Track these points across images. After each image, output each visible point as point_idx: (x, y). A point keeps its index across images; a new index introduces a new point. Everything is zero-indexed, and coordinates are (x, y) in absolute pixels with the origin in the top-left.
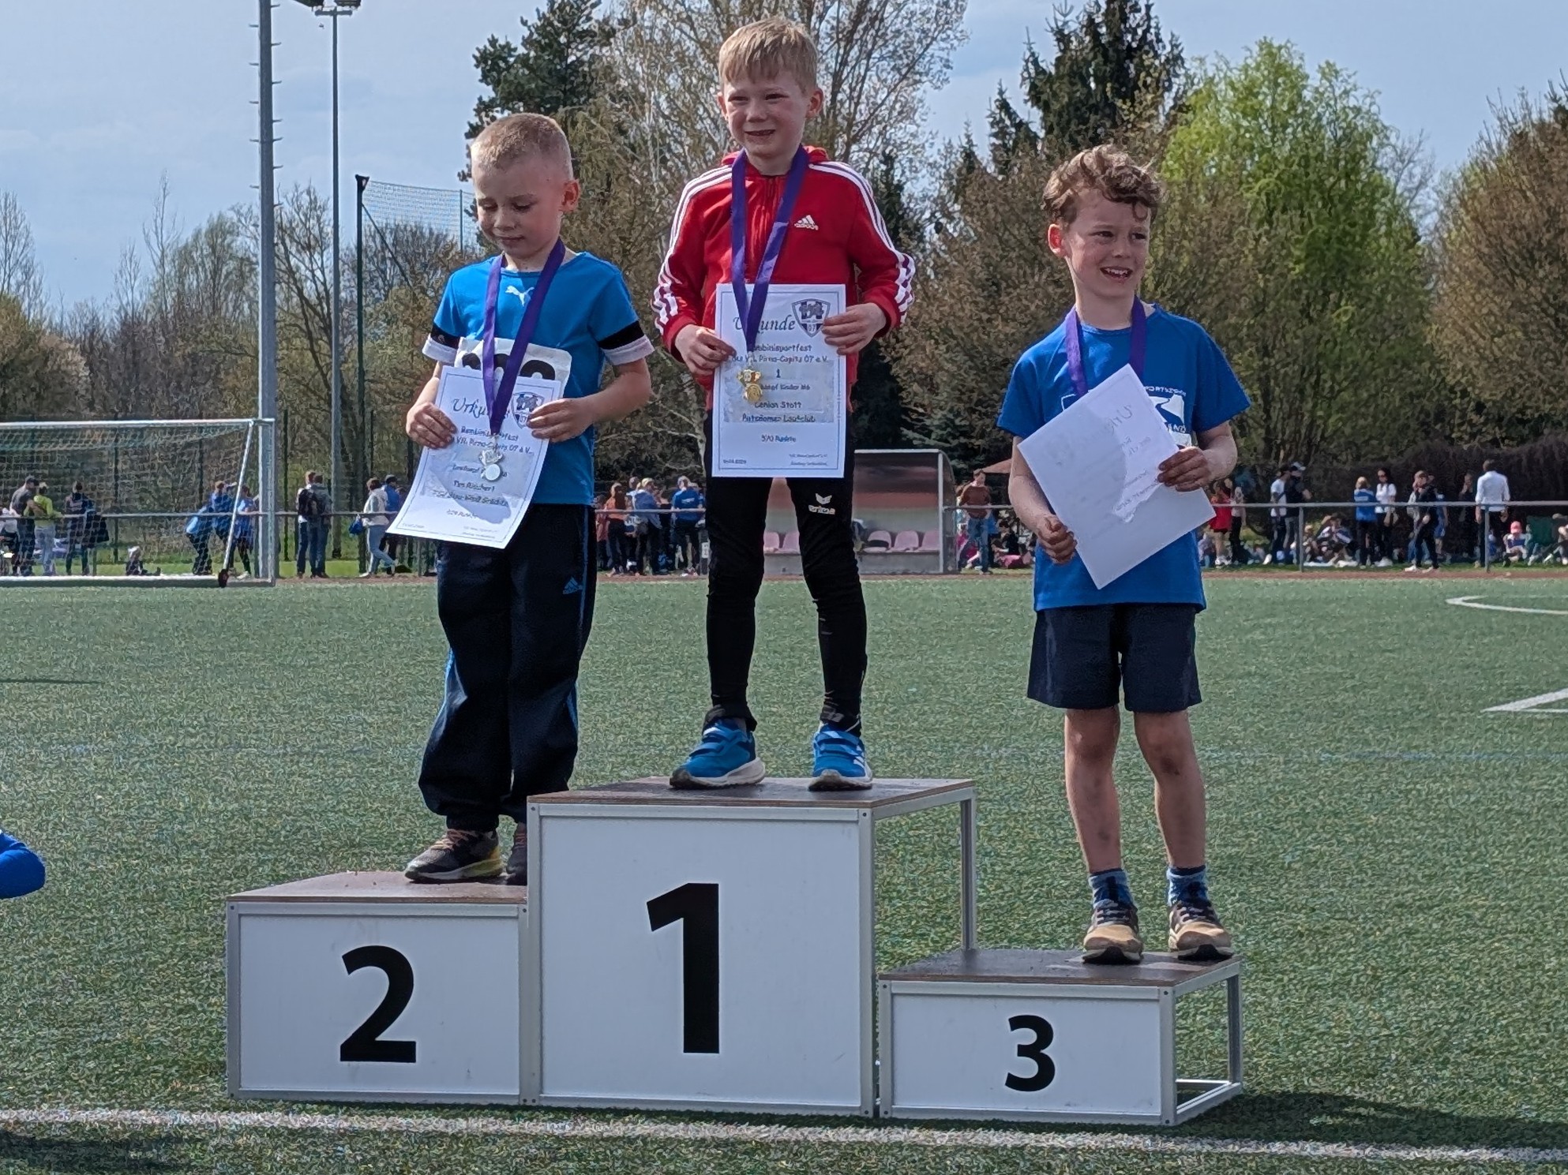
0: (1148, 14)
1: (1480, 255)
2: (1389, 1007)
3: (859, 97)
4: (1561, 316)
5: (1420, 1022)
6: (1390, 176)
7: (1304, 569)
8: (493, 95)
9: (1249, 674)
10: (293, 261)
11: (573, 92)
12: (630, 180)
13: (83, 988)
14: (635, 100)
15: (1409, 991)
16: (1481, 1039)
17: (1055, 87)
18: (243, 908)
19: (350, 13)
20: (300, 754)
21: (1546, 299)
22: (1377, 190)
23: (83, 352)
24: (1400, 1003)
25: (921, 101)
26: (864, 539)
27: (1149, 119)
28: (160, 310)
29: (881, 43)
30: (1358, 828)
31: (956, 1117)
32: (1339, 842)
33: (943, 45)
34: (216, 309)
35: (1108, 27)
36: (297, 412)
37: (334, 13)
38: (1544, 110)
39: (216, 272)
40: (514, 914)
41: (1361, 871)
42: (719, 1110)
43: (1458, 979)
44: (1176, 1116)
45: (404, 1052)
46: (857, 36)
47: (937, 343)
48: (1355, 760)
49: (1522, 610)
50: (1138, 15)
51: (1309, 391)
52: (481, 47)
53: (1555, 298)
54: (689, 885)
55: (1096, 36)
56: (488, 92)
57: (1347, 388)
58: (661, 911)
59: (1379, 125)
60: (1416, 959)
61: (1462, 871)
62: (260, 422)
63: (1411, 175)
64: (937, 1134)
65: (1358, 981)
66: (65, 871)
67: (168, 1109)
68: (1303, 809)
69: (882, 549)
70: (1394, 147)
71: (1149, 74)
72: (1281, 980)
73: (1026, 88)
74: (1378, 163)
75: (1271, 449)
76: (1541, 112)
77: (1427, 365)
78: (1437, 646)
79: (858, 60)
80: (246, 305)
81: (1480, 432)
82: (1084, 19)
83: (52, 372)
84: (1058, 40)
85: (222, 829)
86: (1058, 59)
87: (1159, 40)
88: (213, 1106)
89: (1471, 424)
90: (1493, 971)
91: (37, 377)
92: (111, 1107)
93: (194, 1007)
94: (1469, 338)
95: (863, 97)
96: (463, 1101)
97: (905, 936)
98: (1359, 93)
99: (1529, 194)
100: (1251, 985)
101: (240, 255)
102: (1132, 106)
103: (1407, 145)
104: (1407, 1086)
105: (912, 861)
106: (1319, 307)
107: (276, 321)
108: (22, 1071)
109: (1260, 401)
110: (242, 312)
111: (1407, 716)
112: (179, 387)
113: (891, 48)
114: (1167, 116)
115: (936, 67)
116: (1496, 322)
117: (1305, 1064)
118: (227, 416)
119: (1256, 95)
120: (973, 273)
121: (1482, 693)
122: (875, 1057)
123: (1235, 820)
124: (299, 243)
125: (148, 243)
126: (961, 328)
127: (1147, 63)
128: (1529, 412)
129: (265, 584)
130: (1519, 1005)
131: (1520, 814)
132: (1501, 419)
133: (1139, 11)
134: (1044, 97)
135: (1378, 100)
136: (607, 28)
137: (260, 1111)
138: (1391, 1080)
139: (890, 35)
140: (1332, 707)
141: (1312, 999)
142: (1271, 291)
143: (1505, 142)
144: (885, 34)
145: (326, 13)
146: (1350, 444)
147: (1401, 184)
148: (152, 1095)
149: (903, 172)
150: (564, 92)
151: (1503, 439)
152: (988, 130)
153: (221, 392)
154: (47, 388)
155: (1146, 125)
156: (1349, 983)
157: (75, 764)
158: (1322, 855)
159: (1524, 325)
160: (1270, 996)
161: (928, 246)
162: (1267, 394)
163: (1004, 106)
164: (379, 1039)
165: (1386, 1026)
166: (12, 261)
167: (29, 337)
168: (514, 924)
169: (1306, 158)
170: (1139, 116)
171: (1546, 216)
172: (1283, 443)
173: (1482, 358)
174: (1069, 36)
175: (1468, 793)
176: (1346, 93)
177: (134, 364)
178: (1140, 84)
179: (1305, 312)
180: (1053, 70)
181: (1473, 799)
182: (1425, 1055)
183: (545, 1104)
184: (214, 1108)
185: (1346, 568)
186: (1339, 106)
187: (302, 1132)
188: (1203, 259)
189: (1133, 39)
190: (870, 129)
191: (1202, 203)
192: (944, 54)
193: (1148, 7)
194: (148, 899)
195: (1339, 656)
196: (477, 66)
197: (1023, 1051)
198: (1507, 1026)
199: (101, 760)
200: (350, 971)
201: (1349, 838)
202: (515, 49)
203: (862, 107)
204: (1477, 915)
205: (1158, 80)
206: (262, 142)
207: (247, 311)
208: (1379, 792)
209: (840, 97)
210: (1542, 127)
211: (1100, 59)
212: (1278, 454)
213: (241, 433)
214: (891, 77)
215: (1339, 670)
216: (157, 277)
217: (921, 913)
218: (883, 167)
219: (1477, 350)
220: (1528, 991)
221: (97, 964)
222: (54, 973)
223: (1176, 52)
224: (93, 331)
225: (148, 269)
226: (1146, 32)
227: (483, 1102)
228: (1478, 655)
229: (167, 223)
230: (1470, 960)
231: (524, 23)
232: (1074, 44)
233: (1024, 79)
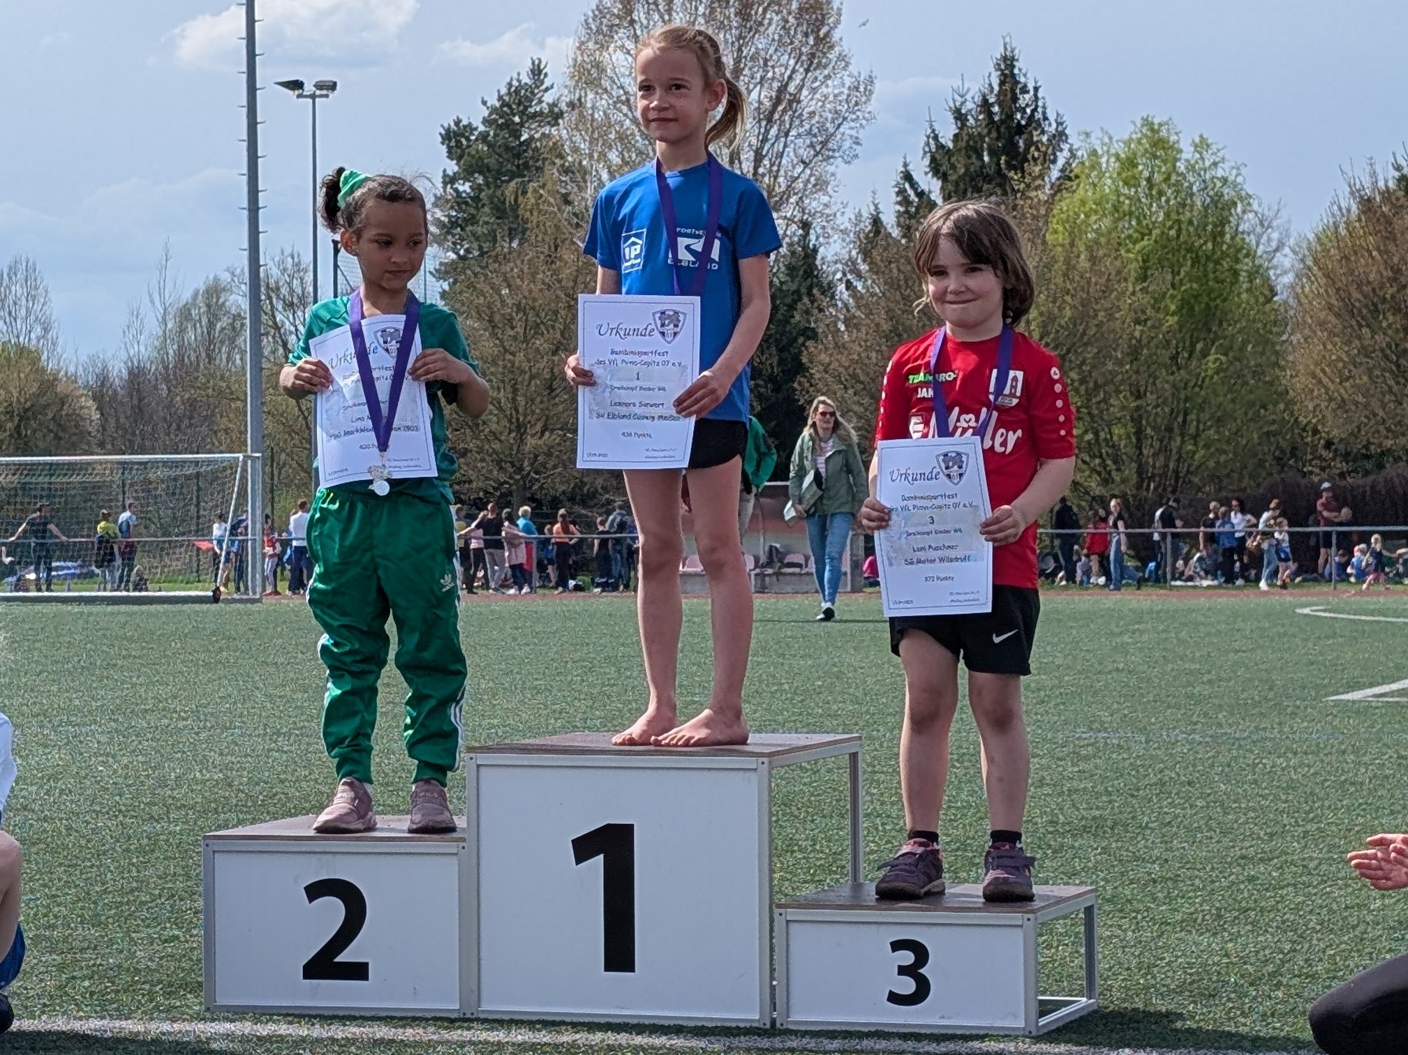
0: (1036, 95)
1: (1330, 307)
2: (1231, 940)
3: (778, 171)
4: (1403, 361)
5: (1257, 952)
6: (1252, 240)
7: (1172, 588)
8: (456, 169)
9: (1117, 670)
10: (279, 317)
11: (526, 166)
12: (574, 243)
13: (82, 922)
14: (577, 173)
15: (1249, 927)
16: (1310, 965)
17: (953, 159)
18: (217, 846)
19: (327, 96)
20: (278, 733)
21: (1389, 346)
22: (1240, 251)
23: (94, 398)
24: (1241, 936)
25: (833, 175)
26: (781, 561)
27: (1037, 188)
28: (163, 362)
29: (797, 122)
30: (1209, 795)
31: (844, 1028)
32: (1191, 806)
33: (852, 124)
34: (210, 358)
35: (1000, 106)
36: (283, 450)
37: (313, 97)
38: (1388, 178)
39: (211, 325)
40: (455, 851)
41: (1210, 829)
42: (635, 1021)
43: (1292, 917)
44: (1038, 1028)
45: (358, 971)
46: (776, 116)
47: (846, 388)
48: (1208, 739)
49: (1363, 618)
50: (1027, 96)
51: (1177, 431)
52: (446, 125)
53: (1397, 345)
54: (608, 825)
55: (990, 114)
56: (452, 167)
57: (1211, 426)
58: (584, 848)
59: (1243, 193)
60: (1256, 901)
61: (1300, 829)
62: (249, 457)
63: (1269, 240)
64: (826, 1041)
65: (1203, 920)
66: (69, 828)
67: (152, 1019)
68: (1160, 780)
69: (797, 570)
70: (1256, 213)
71: (1038, 149)
72: (1135, 918)
73: (927, 161)
74: (1240, 229)
75: (1142, 481)
76: (1386, 181)
77: (1282, 406)
78: (1286, 646)
79: (777, 138)
80: (238, 357)
81: (1329, 466)
82: (978, 99)
83: (67, 415)
84: (956, 118)
85: (207, 794)
86: (956, 136)
87: (1046, 118)
88: (192, 1017)
89: (1320, 458)
90: (1325, 911)
91: (53, 418)
92: (102, 1018)
93: (177, 938)
94: (1320, 382)
95: (782, 172)
96: (410, 1014)
97: (805, 882)
98: (1227, 165)
99: (1375, 253)
100: (1109, 922)
101: (233, 311)
102: (1023, 177)
103: (1266, 212)
104: (1243, 1004)
105: (813, 821)
106: (1186, 355)
107: (262, 369)
108: (26, 989)
109: (1134, 440)
110: (234, 363)
111: (1256, 704)
112: (179, 428)
113: (807, 127)
114: (1052, 185)
115: (847, 144)
116: (1344, 367)
117: (1154, 986)
118: (221, 452)
119: (1136, 166)
120: (878, 325)
121: (1325, 686)
122: (772, 978)
123: (1100, 788)
124: (284, 301)
125: (152, 302)
126: (868, 375)
127: (1035, 139)
128: (1373, 447)
129: (253, 601)
130: (1346, 938)
131: (1353, 784)
132: (1347, 454)
133: (1028, 92)
134: (943, 168)
135: (1243, 171)
136: (556, 110)
137: (232, 1021)
138: (1229, 1000)
139: (805, 115)
140: (1190, 696)
141: (1162, 933)
142: (1145, 341)
143: (1354, 208)
144: (801, 115)
145: (306, 97)
146: (1212, 477)
147: (1261, 247)
148: (138, 1008)
149: (817, 239)
150: (518, 166)
151: (1349, 473)
152: (894, 198)
153: (215, 433)
154: (64, 430)
155: (1033, 194)
156: (1195, 921)
157: (81, 742)
158: (1176, 817)
159: (1370, 370)
160: (1125, 931)
161: (839, 304)
162: (1139, 433)
163: (908, 177)
164: (337, 960)
165: (1227, 955)
166: (33, 318)
167: (48, 383)
168: (454, 860)
169: (1179, 222)
170: (1028, 186)
171: (1390, 274)
172: (1153, 476)
173: (1331, 399)
174: (966, 115)
175: (1309, 766)
176: (1215, 164)
177: (139, 411)
178: (1030, 157)
179: (1174, 358)
180: (951, 145)
181: (1312, 771)
182: (1260, 979)
183: (482, 1016)
184: (192, 1019)
185: (1209, 587)
186: (1208, 176)
187: (269, 1039)
188: (1085, 312)
189: (1022, 118)
190: (787, 199)
191: (1083, 262)
192: (853, 133)
193: (1036, 89)
194: (141, 850)
195: (1198, 654)
196: (443, 143)
197: (903, 970)
198: (1334, 955)
199: (104, 739)
200: (310, 901)
201: (1200, 803)
202: (476, 129)
203: (781, 180)
204: (1312, 865)
205: (1045, 154)
206: (250, 210)
207: (238, 362)
208: (1229, 766)
209: (761, 170)
210: (1387, 195)
211: (994, 135)
212: (1149, 485)
213: (232, 466)
214: (806, 154)
215: (1198, 666)
216: (161, 333)
217: (818, 863)
218: (801, 232)
219: (1327, 393)
220: (1354, 927)
221: (94, 903)
222: (56, 909)
223: (1060, 128)
224: (103, 379)
225: (152, 326)
226: (1035, 110)
227: (429, 1015)
228: (1322, 654)
229: (169, 285)
230: (1304, 902)
231: (484, 103)
232: (971, 121)
233: (925, 153)
